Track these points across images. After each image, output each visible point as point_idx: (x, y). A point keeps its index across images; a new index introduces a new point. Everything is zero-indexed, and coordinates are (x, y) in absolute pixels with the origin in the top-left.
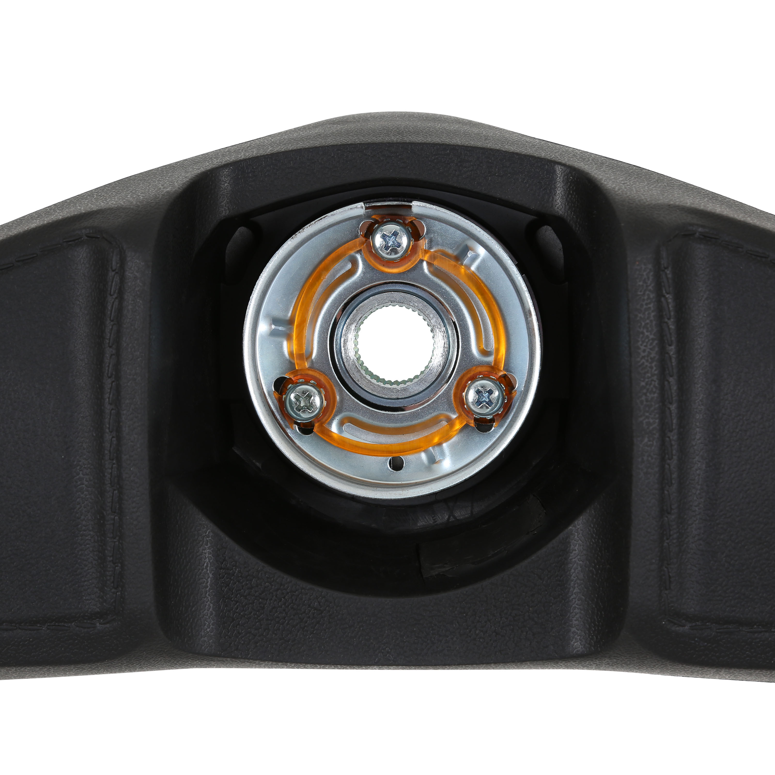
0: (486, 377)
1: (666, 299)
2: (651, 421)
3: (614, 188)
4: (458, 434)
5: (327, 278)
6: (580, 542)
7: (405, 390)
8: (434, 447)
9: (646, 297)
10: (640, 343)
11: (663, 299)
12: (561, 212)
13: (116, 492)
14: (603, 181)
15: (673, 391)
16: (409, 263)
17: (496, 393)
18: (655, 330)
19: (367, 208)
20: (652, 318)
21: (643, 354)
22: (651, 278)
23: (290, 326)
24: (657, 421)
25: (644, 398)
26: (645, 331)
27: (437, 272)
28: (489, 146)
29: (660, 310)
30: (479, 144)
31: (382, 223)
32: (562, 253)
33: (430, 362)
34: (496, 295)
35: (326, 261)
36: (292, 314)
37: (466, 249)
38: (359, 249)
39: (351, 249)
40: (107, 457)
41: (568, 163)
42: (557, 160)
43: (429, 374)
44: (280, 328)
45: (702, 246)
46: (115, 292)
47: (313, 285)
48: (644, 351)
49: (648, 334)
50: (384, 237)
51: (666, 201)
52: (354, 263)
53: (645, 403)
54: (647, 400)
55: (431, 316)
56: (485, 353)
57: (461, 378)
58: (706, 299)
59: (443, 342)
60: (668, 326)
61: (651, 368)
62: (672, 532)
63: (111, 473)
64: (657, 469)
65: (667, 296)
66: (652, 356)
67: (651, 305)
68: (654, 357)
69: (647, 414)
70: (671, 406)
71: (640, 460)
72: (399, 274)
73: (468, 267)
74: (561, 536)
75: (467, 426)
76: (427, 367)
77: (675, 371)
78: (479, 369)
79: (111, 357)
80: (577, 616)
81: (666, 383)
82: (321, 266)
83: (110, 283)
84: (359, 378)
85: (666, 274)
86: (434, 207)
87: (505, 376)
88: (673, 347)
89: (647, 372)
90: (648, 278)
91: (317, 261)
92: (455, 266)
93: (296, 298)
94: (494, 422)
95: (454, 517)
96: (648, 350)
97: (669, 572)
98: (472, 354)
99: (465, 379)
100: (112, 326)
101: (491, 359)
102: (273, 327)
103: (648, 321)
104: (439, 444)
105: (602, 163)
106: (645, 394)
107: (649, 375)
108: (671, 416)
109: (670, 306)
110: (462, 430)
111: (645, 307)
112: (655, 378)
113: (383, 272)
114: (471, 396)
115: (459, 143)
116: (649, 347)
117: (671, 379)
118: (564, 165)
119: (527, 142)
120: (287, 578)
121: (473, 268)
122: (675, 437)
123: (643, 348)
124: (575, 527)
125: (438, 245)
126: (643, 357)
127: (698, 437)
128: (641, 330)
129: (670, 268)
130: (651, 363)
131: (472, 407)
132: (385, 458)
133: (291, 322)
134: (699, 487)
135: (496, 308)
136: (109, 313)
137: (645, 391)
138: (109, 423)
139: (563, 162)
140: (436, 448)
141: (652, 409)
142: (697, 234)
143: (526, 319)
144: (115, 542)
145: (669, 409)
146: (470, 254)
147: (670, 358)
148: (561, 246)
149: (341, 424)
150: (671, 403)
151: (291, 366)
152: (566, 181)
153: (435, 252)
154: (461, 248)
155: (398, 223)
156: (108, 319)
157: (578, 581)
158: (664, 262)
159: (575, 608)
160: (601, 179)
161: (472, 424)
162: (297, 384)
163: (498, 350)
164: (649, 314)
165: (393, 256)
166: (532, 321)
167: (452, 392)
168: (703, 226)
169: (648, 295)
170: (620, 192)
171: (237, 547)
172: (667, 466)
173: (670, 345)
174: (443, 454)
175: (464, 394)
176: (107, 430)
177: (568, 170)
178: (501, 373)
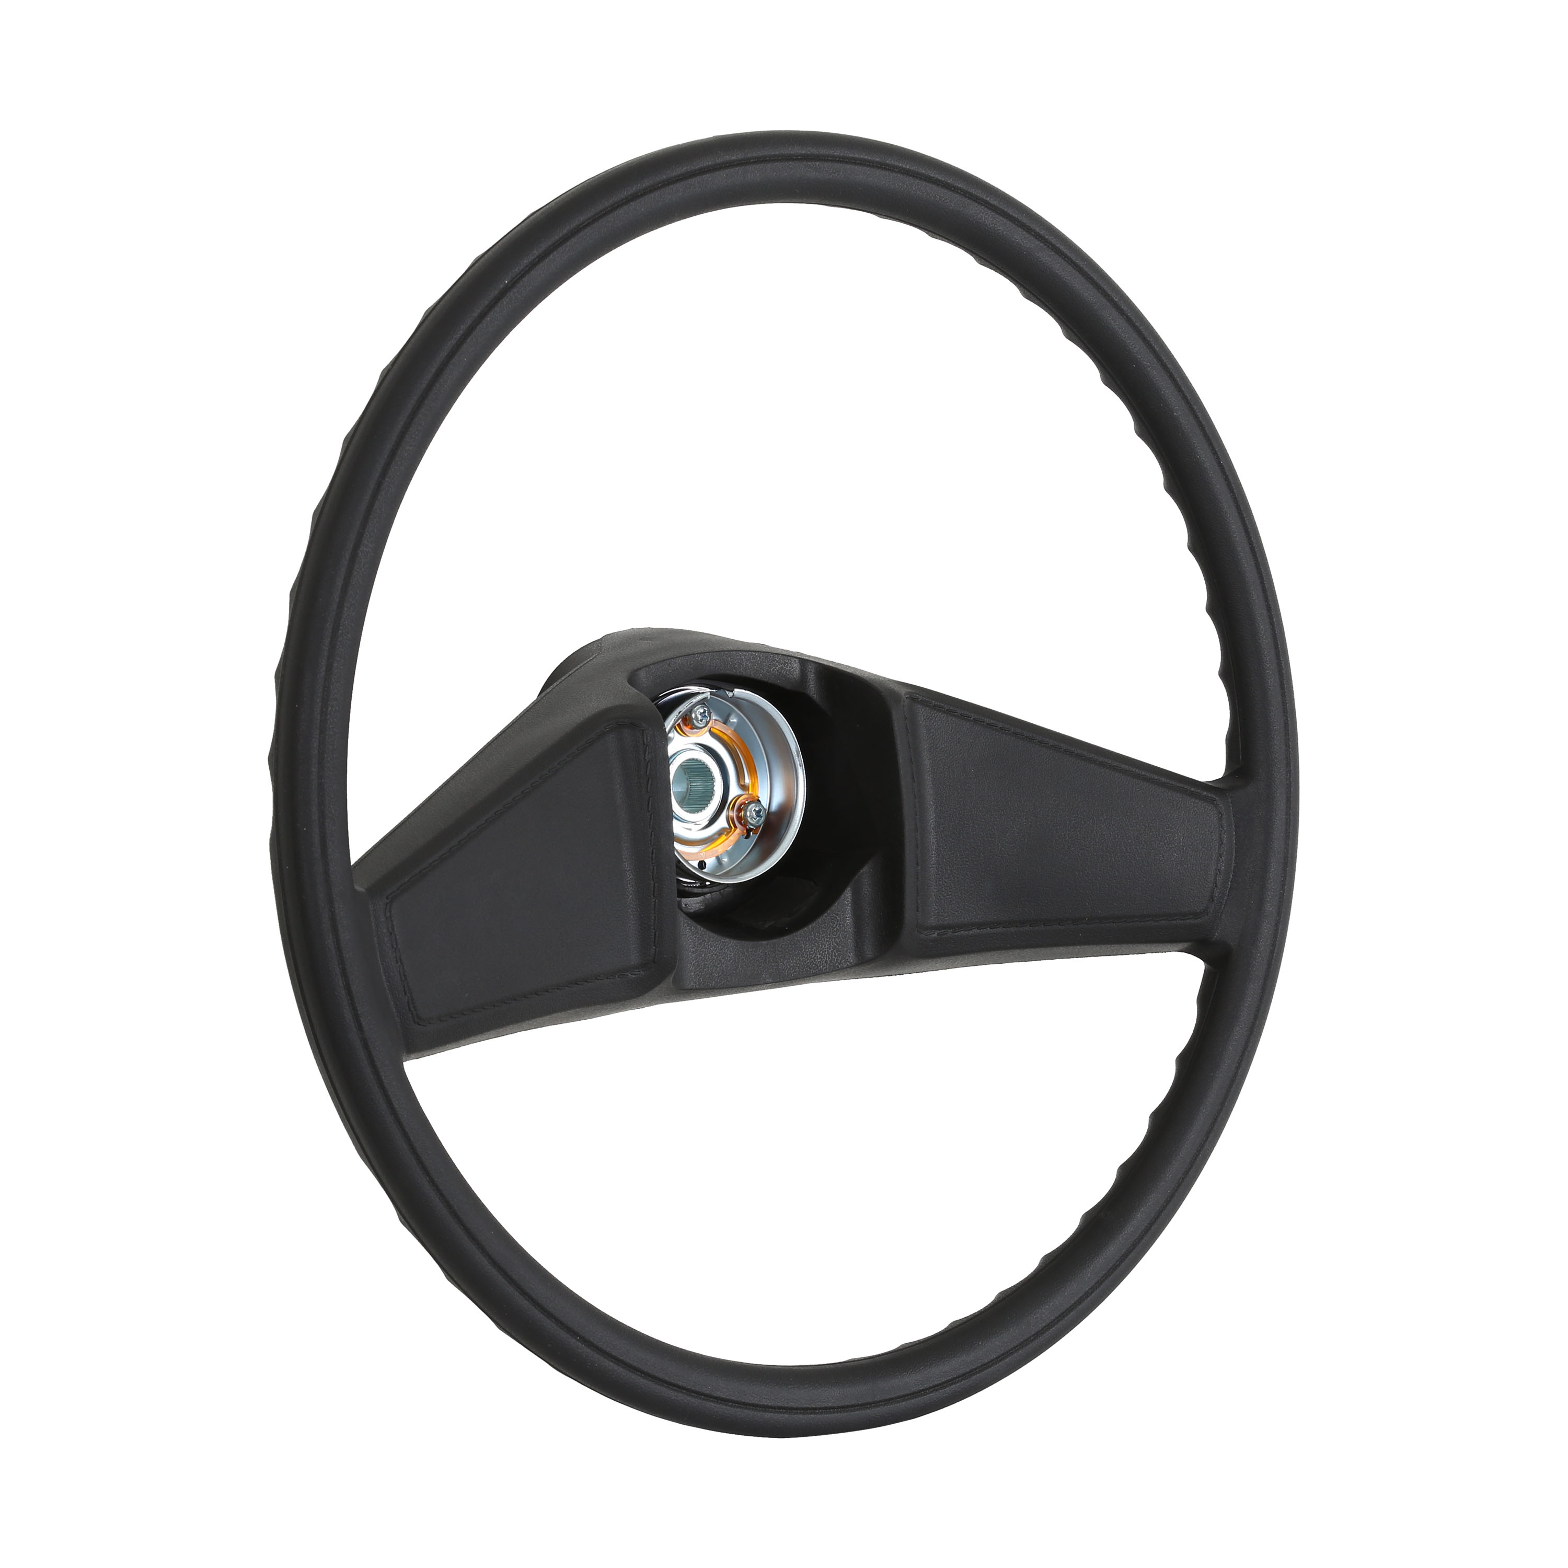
15: (916, 792)
18: (906, 755)
20: (905, 748)
22: (902, 725)
29: (907, 743)
40: (649, 863)
56: (743, 787)
60: (911, 752)
62: (919, 876)
63: (653, 873)
64: (914, 838)
65: (909, 735)
67: (904, 741)
71: (907, 833)
85: (907, 722)
88: (913, 765)
97: (919, 901)
103: (903, 751)
108: (916, 806)
109: (911, 741)
111: (901, 742)
117: (914, 784)
122: (918, 819)
144: (656, 916)
147: (913, 771)
150: (916, 798)
158: (905, 715)
164: (903, 746)
169: (902, 735)
172: (916, 836)
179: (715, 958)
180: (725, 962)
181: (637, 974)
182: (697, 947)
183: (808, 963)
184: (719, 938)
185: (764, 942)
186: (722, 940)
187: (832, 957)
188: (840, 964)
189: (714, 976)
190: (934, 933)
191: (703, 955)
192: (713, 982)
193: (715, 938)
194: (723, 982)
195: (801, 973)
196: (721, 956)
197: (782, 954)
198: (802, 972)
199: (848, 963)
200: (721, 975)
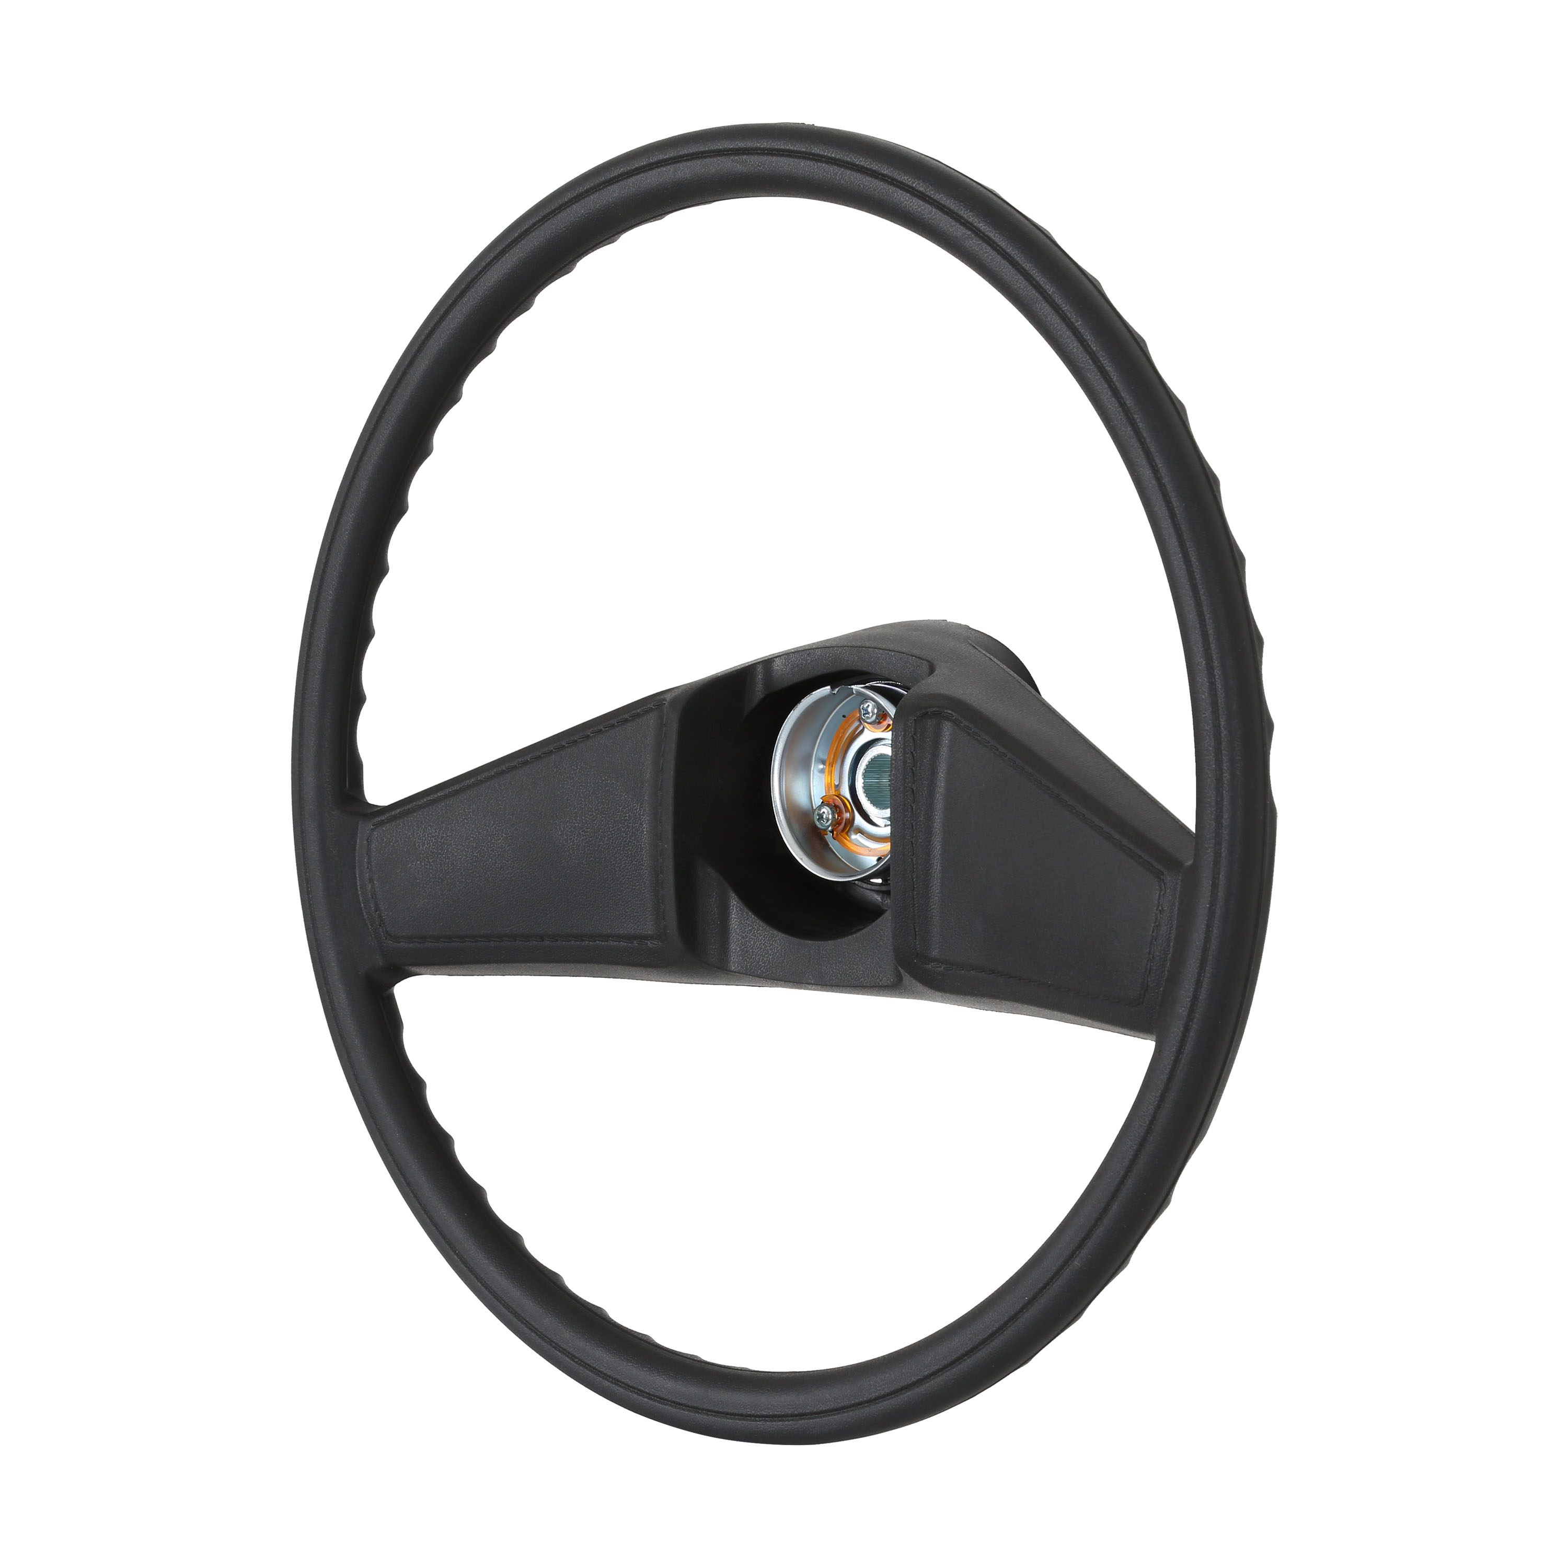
58: (946, 757)
97: (915, 929)
127: (938, 845)
144: (662, 892)
179: (763, 947)
180: (772, 954)
181: (656, 944)
182: (748, 933)
183: (850, 972)
184: (768, 928)
185: (809, 942)
186: (771, 932)
187: (874, 972)
188: (881, 981)
189: (761, 965)
190: (941, 967)
191: (752, 943)
192: (759, 971)
193: (764, 928)
194: (768, 973)
195: (842, 981)
196: (769, 947)
197: (826, 958)
198: (844, 981)
199: (889, 981)
200: (767, 966)
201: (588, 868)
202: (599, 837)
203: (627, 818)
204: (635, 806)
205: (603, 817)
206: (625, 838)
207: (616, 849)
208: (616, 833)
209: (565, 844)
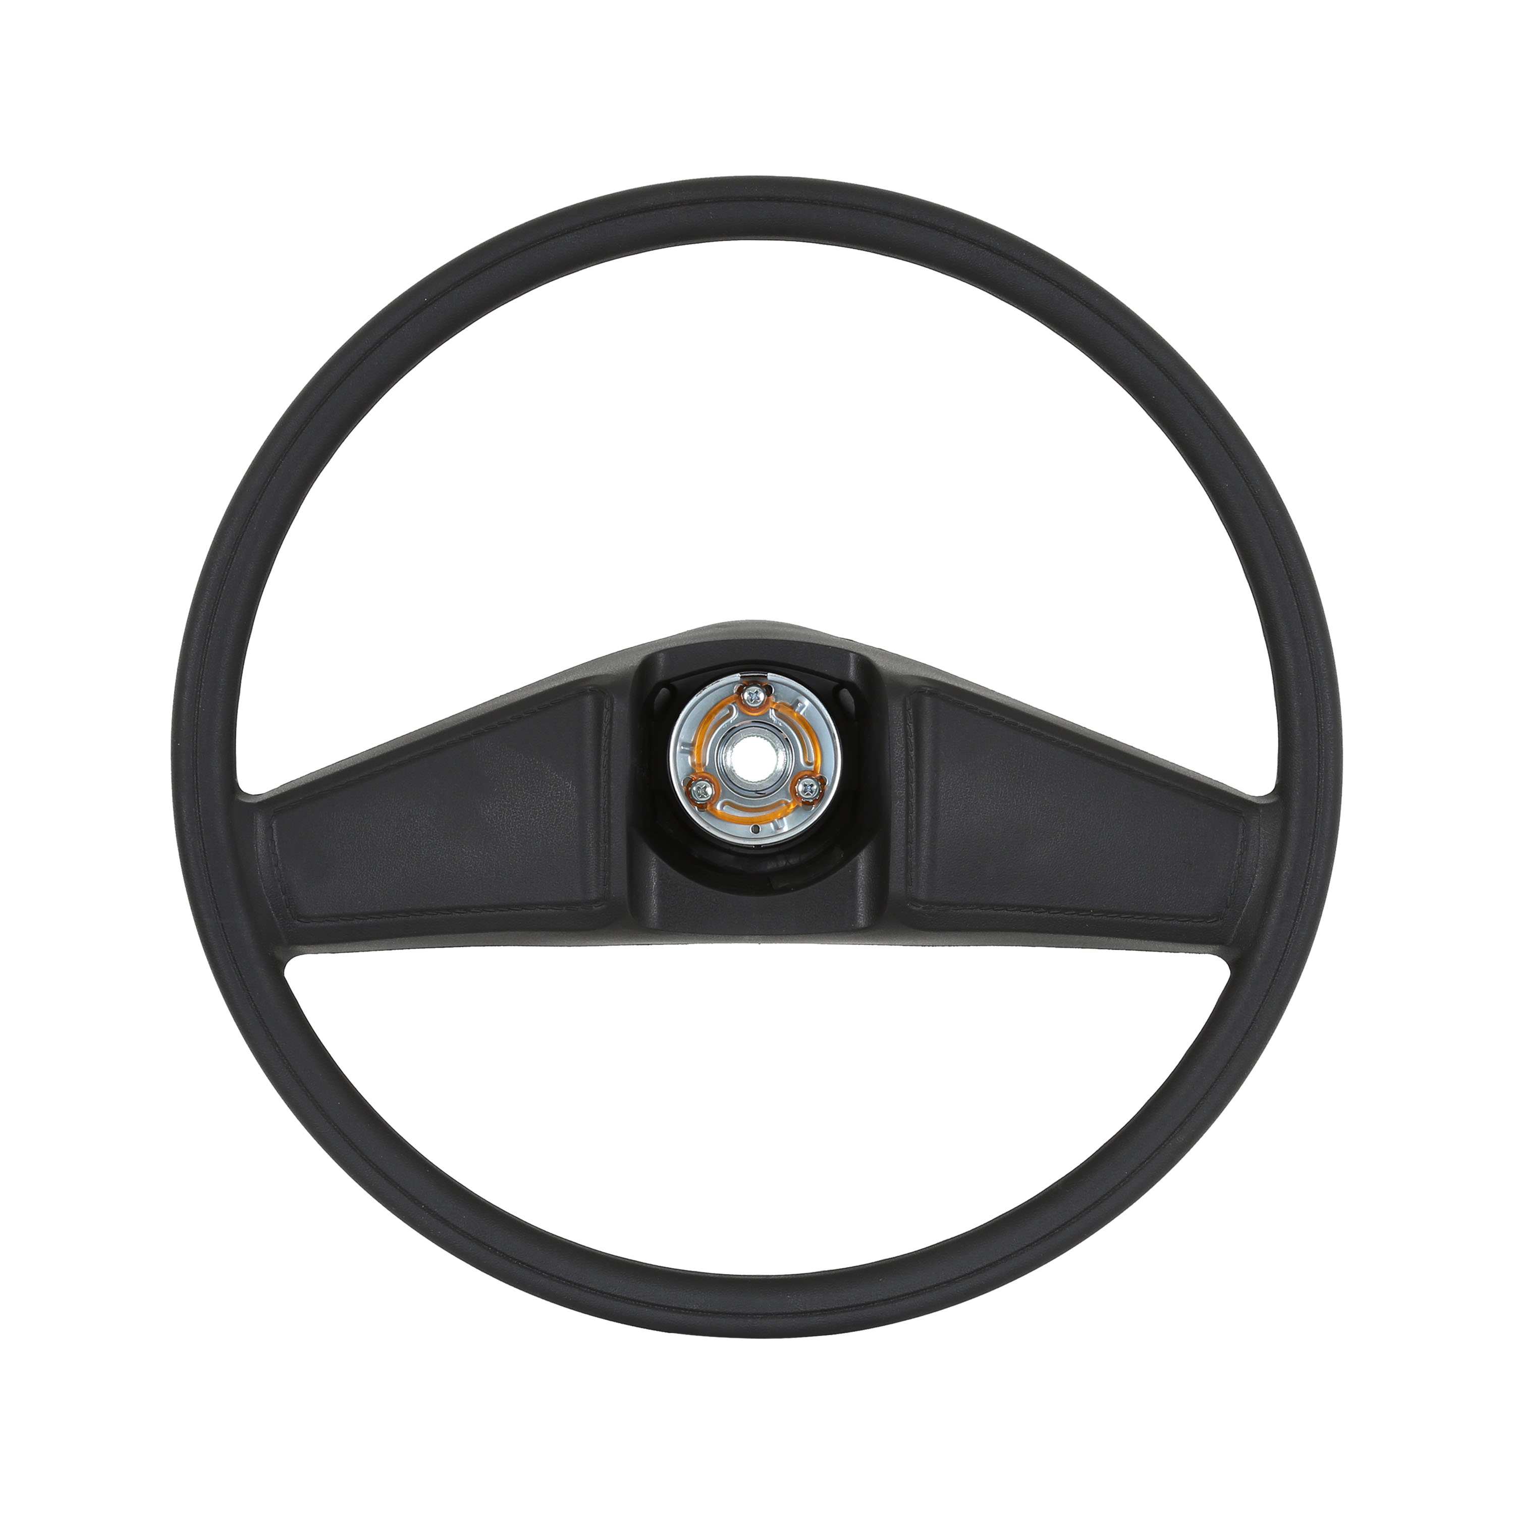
0: (810, 777)
1: (909, 726)
2: (901, 792)
3: (882, 666)
4: (792, 812)
5: (716, 718)
6: (863, 864)
7: (760, 785)
8: (778, 820)
9: (898, 725)
10: (895, 749)
11: (907, 726)
12: (853, 680)
13: (607, 831)
14: (876, 662)
15: (913, 776)
16: (764, 710)
17: (815, 787)
18: (903, 743)
19: (741, 677)
20: (902, 736)
21: (897, 756)
22: (901, 715)
23: (692, 748)
24: (904, 792)
25: (897, 779)
26: (898, 743)
27: (780, 716)
28: (812, 641)
29: (906, 731)
30: (806, 641)
31: (748, 686)
32: (854, 705)
33: (776, 768)
34: (814, 729)
35: (715, 708)
36: (694, 740)
37: (798, 702)
38: (734, 701)
39: (729, 701)
40: (602, 812)
41: (857, 652)
42: (851, 650)
43: (776, 775)
44: (687, 749)
45: (929, 698)
46: (608, 720)
47: (706, 723)
48: (897, 754)
49: (899, 745)
50: (750, 694)
51: (911, 673)
52: (731, 710)
53: (898, 782)
54: (899, 781)
55: (777, 741)
56: (809, 764)
57: (795, 778)
58: (932, 727)
59: (783, 757)
60: (910, 741)
61: (901, 763)
62: (913, 854)
63: (604, 821)
64: (904, 819)
65: (910, 724)
66: (902, 756)
67: (901, 729)
68: (903, 758)
69: (899, 788)
70: (912, 784)
71: (895, 813)
72: (757, 716)
73: (798, 713)
74: (853, 861)
75: (797, 807)
76: (774, 772)
77: (914, 765)
78: (806, 773)
79: (605, 756)
80: (862, 906)
81: (909, 772)
82: (712, 711)
83: (605, 716)
84: (733, 778)
85: (909, 712)
86: (780, 676)
87: (821, 777)
88: (913, 752)
89: (899, 766)
90: (899, 715)
91: (709, 708)
92: (791, 712)
93: (695, 731)
94: (814, 804)
95: (789, 863)
96: (899, 754)
97: (911, 876)
98: (801, 764)
99: (797, 778)
100: (606, 739)
101: (812, 767)
102: (682, 748)
103: (899, 738)
104: (781, 818)
105: (877, 652)
106: (898, 777)
107: (900, 767)
108: (912, 790)
109: (911, 730)
110: (794, 809)
111: (898, 730)
112: (903, 769)
113: (748, 715)
114: (800, 788)
115: (795, 640)
116: (900, 751)
117: (912, 770)
118: (855, 653)
119: (833, 639)
120: (698, 885)
121: (801, 713)
122: (914, 801)
123: (897, 752)
124: (860, 855)
125: (781, 699)
126: (897, 757)
127: (927, 802)
128: (896, 742)
129: (911, 710)
130: (902, 760)
131: (801, 794)
132: (749, 826)
133: (693, 745)
134: (928, 830)
135: (815, 737)
136: (604, 732)
137: (898, 775)
138: (604, 793)
139: (854, 651)
140: (779, 821)
141: (902, 785)
142: (927, 692)
143: (833, 741)
144: (605, 860)
145: (911, 786)
146: (799, 705)
147: (912, 758)
148: (853, 700)
149: (723, 805)
150: (912, 783)
151: (693, 772)
152: (856, 662)
153: (780, 703)
154: (794, 701)
155: (758, 686)
156: (603, 735)
157: (862, 886)
158: (908, 706)
159: (860, 901)
160: (875, 661)
161: (801, 804)
162: (697, 781)
163: (816, 762)
164: (900, 734)
165: (755, 705)
166: (836, 742)
167: (789, 787)
168: (930, 687)
169: (900, 724)
170: (885, 668)
171: (669, 868)
172: (910, 817)
173: (912, 751)
174: (783, 824)
175: (796, 787)
176: (602, 797)
177: (857, 656)
178: (818, 775)
190: (932, 908)
201: (519, 842)
202: (531, 813)
203: (559, 795)
204: (567, 784)
205: (533, 795)
206: (557, 813)
207: (548, 824)
208: (548, 809)
209: (494, 821)
